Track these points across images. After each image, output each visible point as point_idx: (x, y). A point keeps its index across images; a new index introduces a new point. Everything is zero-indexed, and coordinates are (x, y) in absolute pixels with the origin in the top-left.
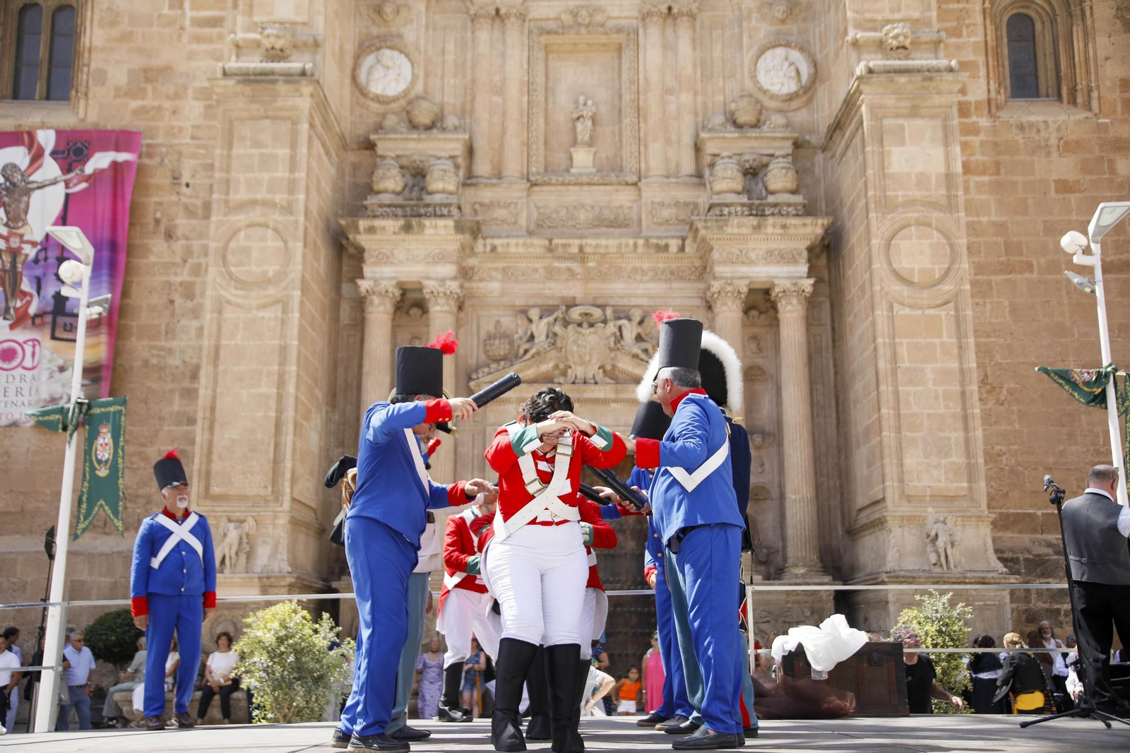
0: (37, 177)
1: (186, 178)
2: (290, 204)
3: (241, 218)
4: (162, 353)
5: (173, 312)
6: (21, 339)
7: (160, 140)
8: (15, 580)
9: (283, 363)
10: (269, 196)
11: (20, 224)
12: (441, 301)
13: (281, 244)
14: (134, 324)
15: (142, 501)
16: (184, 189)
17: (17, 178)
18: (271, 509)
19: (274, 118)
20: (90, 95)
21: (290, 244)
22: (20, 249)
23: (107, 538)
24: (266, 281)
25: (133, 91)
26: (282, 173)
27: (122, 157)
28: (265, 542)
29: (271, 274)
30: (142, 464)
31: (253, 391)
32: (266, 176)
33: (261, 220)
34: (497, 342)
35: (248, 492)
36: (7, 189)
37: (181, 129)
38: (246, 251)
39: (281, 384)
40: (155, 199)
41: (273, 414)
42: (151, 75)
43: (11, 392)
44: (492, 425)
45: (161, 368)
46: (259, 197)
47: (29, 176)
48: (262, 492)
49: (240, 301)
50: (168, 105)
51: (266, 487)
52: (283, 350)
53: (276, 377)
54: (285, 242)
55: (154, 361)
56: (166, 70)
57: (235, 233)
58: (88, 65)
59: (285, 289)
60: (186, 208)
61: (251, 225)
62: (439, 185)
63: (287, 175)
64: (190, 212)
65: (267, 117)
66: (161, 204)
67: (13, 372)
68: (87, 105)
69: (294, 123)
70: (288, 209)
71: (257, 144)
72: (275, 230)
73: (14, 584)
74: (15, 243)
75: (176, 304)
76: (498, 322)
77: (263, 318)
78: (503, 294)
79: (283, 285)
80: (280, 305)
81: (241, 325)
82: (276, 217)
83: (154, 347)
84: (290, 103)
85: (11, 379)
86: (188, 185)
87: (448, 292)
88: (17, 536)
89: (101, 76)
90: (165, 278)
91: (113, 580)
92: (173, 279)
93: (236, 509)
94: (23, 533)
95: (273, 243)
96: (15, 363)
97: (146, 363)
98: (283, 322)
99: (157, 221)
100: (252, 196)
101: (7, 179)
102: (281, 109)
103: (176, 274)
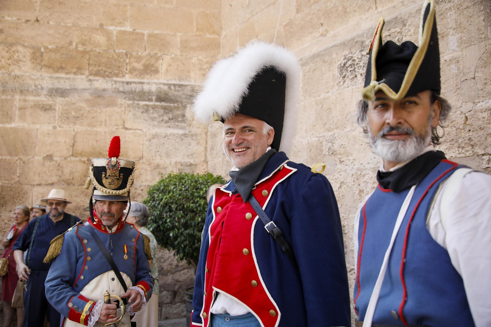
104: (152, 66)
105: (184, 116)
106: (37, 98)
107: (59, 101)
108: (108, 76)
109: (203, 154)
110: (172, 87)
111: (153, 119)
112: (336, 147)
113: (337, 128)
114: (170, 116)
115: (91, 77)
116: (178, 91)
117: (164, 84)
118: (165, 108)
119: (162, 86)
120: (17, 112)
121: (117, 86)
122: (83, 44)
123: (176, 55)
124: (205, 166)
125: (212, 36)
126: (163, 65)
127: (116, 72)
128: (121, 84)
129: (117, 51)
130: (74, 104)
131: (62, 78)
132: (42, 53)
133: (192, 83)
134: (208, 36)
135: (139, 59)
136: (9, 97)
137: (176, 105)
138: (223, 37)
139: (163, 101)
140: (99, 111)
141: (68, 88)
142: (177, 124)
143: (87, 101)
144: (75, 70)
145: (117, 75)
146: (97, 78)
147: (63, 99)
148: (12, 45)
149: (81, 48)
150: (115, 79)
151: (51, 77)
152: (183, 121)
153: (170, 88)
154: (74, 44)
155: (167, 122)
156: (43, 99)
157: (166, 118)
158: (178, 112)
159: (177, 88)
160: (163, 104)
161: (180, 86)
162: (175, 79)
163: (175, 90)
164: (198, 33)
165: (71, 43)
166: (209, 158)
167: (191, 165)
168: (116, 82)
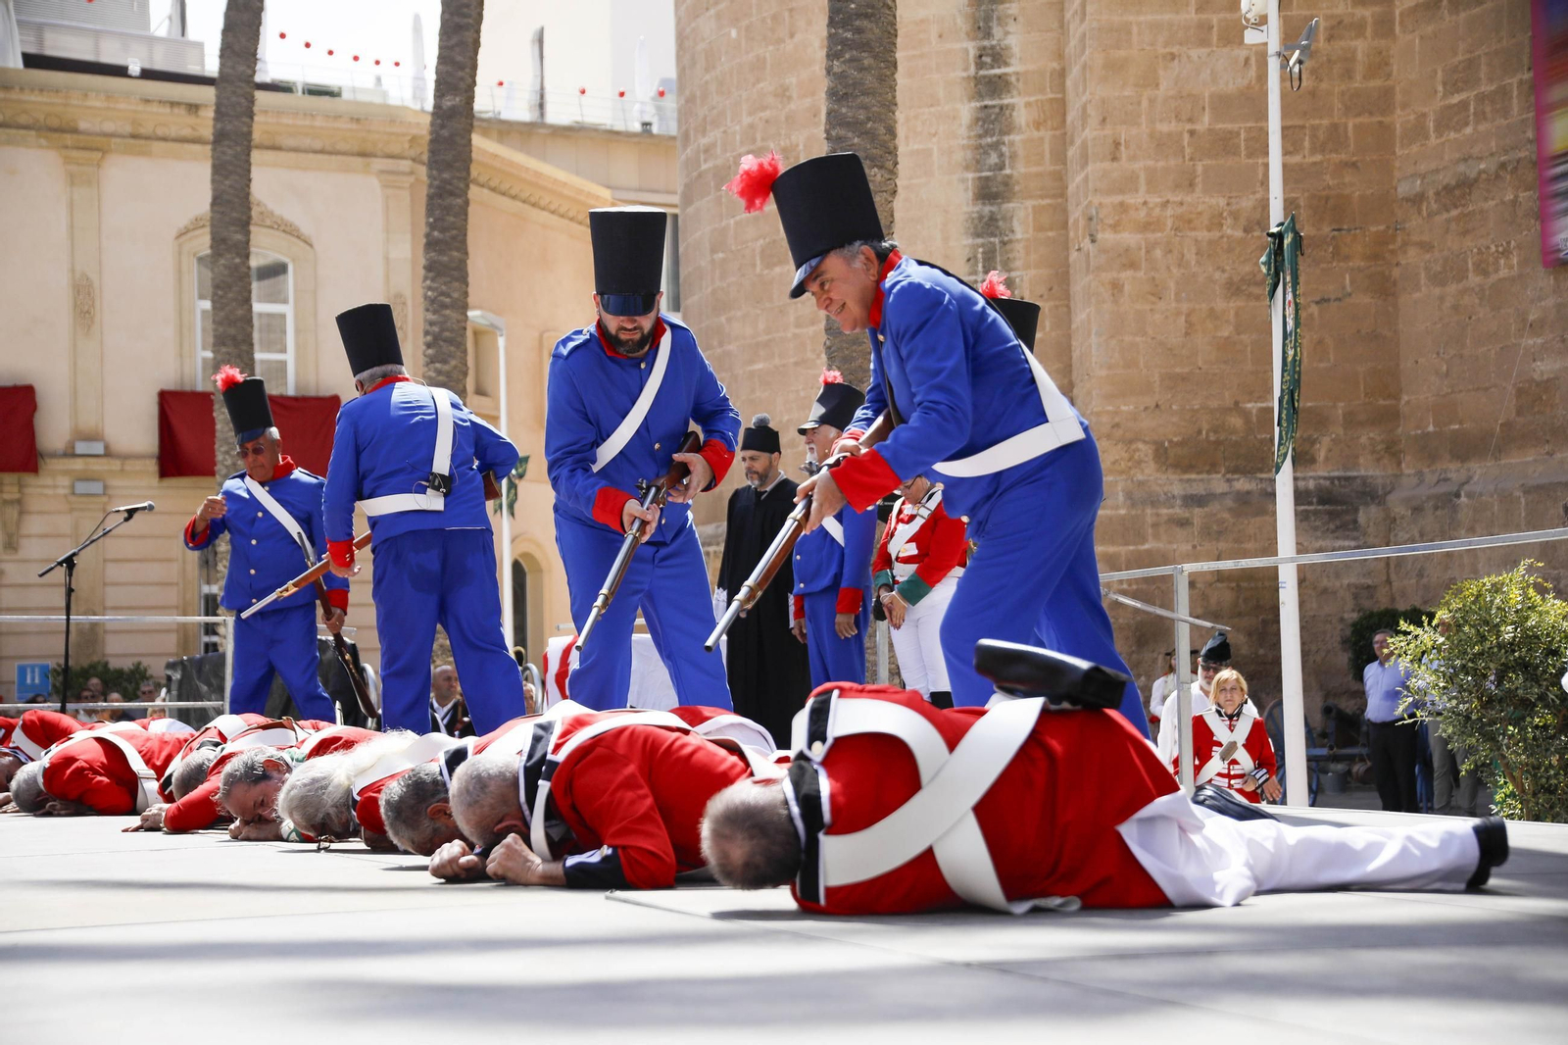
104: (1306, 453)
105: (1355, 521)
106: (1171, 511)
107: (1198, 512)
108: (1249, 473)
109: (1385, 571)
110: (1336, 482)
111: (1316, 529)
112: (1562, 586)
113: (1563, 567)
114: (1338, 523)
115: (1229, 476)
116: (1344, 487)
117: (1325, 478)
118: (1330, 513)
119: (1322, 481)
120: (1150, 531)
121: (1264, 486)
122: (1216, 432)
123: (1337, 435)
124: (1387, 588)
125: (1387, 402)
126: (1322, 452)
127: (1260, 465)
128: (1268, 482)
129: (1259, 437)
130: (1215, 515)
131: (1195, 480)
132: (1166, 449)
133: (1363, 473)
134: (1381, 402)
136: (1139, 512)
137: (1344, 507)
138: (1403, 402)
139: (1326, 503)
140: (1246, 522)
141: (1204, 493)
142: (1347, 533)
143: (1230, 510)
144: (1207, 468)
145: (1261, 471)
146: (1236, 476)
147: (1201, 510)
148: (1131, 442)
149: (1212, 437)
150: (1260, 475)
151: (1181, 480)
152: (1356, 529)
153: (1332, 483)
154: (1204, 433)
155: (1333, 532)
156: (1178, 511)
157: (1332, 526)
158: (1348, 518)
159: (1343, 483)
160: (1327, 507)
161: (1347, 479)
162: (1338, 470)
163: (1341, 486)
164: (1367, 400)
165: (1200, 432)
166: (1393, 577)
167: (1369, 587)
168: (1261, 479)
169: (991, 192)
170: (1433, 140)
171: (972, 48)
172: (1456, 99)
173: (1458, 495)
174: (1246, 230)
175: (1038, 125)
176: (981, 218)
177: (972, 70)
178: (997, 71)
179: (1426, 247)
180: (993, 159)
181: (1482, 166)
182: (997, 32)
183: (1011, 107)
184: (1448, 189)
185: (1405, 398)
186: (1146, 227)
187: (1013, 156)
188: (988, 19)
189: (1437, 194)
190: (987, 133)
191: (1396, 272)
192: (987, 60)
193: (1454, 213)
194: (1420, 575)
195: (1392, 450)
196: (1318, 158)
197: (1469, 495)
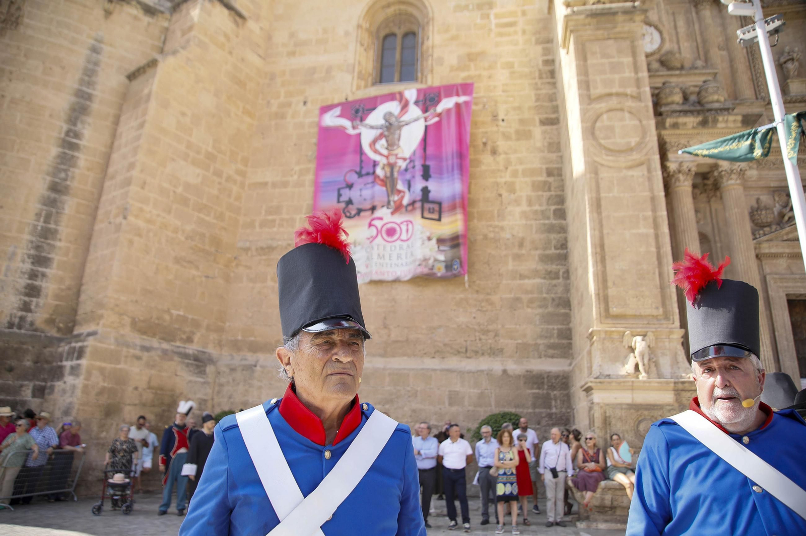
0: (405, 118)
1: (501, 116)
2: (639, 94)
3: (602, 106)
4: (497, 230)
5: (502, 203)
6: (399, 221)
7: (482, 94)
8: (409, 388)
9: (654, 210)
10: (621, 90)
11: (395, 147)
12: (733, 176)
13: (636, 122)
14: (475, 210)
15: (492, 334)
16: (501, 123)
17: (393, 120)
18: (665, 326)
19: (615, 39)
20: (435, 71)
21: (644, 122)
22: (396, 163)
23: (469, 360)
24: (631, 150)
25: (461, 68)
26: (629, 74)
27: (462, 99)
28: (663, 354)
29: (633, 144)
30: (489, 308)
31: (634, 231)
32: (617, 77)
33: (619, 106)
34: (763, 212)
35: (644, 312)
36: (387, 127)
37: (495, 87)
38: (611, 129)
39: (656, 226)
40: (481, 130)
41: (653, 249)
42: (472, 57)
43: (394, 257)
44: (770, 274)
45: (496, 240)
46: (614, 90)
47: (400, 117)
48: (655, 312)
49: (611, 164)
50: (485, 73)
51: (657, 308)
52: (653, 199)
53: (651, 220)
54: (640, 121)
55: (491, 235)
56: (481, 54)
57: (598, 117)
58: (432, 56)
59: (646, 154)
60: (504, 134)
61: (610, 110)
62: (716, 97)
63: (633, 75)
64: (506, 137)
65: (609, 39)
66: (486, 133)
67: (394, 244)
68: (433, 78)
69: (632, 42)
70: (638, 98)
71: (605, 56)
72: (630, 112)
73: (409, 391)
74: (392, 160)
75: (503, 196)
76: (758, 200)
77: (633, 176)
78: (760, 178)
79: (645, 151)
80: (644, 168)
81: (615, 182)
82: (630, 103)
83: (491, 226)
84: (626, 29)
85: (393, 248)
86: (503, 120)
87: (739, 170)
88: (405, 358)
89: (441, 61)
90: (492, 180)
91: (479, 391)
92: (499, 180)
93: (634, 326)
94: (409, 356)
95: (630, 122)
96: (396, 237)
97: (485, 237)
98: (650, 179)
99: (485, 144)
100: (607, 91)
101: (386, 121)
102: (620, 33)
103: (501, 177)
104: (191, 338)
105: (205, 371)
106: (134, 351)
108: (168, 341)
110: (200, 353)
111: (190, 371)
114: (199, 370)
115: (160, 341)
117: (196, 350)
118: (196, 365)
120: (123, 359)
121: (173, 348)
122: (158, 319)
123: (203, 333)
125: (221, 324)
126: (196, 338)
127: (172, 339)
128: (175, 347)
129: (175, 326)
130: (153, 357)
131: (146, 339)
132: (136, 322)
133: (209, 351)
134: (219, 323)
135: (184, 332)
136: (120, 349)
137: (202, 364)
139: (196, 361)
140: (164, 362)
141: (149, 346)
142: (201, 375)
143: (159, 356)
144: (151, 335)
145: (173, 341)
146: (163, 341)
147: (147, 353)
149: (156, 322)
150: (172, 343)
151: (140, 338)
152: (204, 374)
155: (196, 374)
156: (138, 352)
157: (196, 371)
158: (202, 369)
159: (202, 353)
160: (196, 363)
161: (204, 352)
162: (202, 348)
163: (201, 355)
164: (215, 321)
165: (152, 318)
168: (172, 345)
169: (57, 188)
170: (257, 229)
171: (65, 127)
172: (270, 218)
173: (255, 366)
174: (187, 238)
175: (89, 169)
176: (49, 198)
177: (63, 135)
178: (75, 141)
179: (249, 268)
180: (63, 175)
181: (280, 243)
182: (79, 126)
183: (78, 158)
184: (262, 248)
185: (228, 324)
186: (149, 221)
187: (73, 178)
188: (77, 119)
189: (257, 249)
190: (62, 163)
191: (232, 275)
192: (72, 134)
193: (264, 257)
194: (230, 397)
195: (220, 344)
196: (215, 221)
197: (262, 367)
